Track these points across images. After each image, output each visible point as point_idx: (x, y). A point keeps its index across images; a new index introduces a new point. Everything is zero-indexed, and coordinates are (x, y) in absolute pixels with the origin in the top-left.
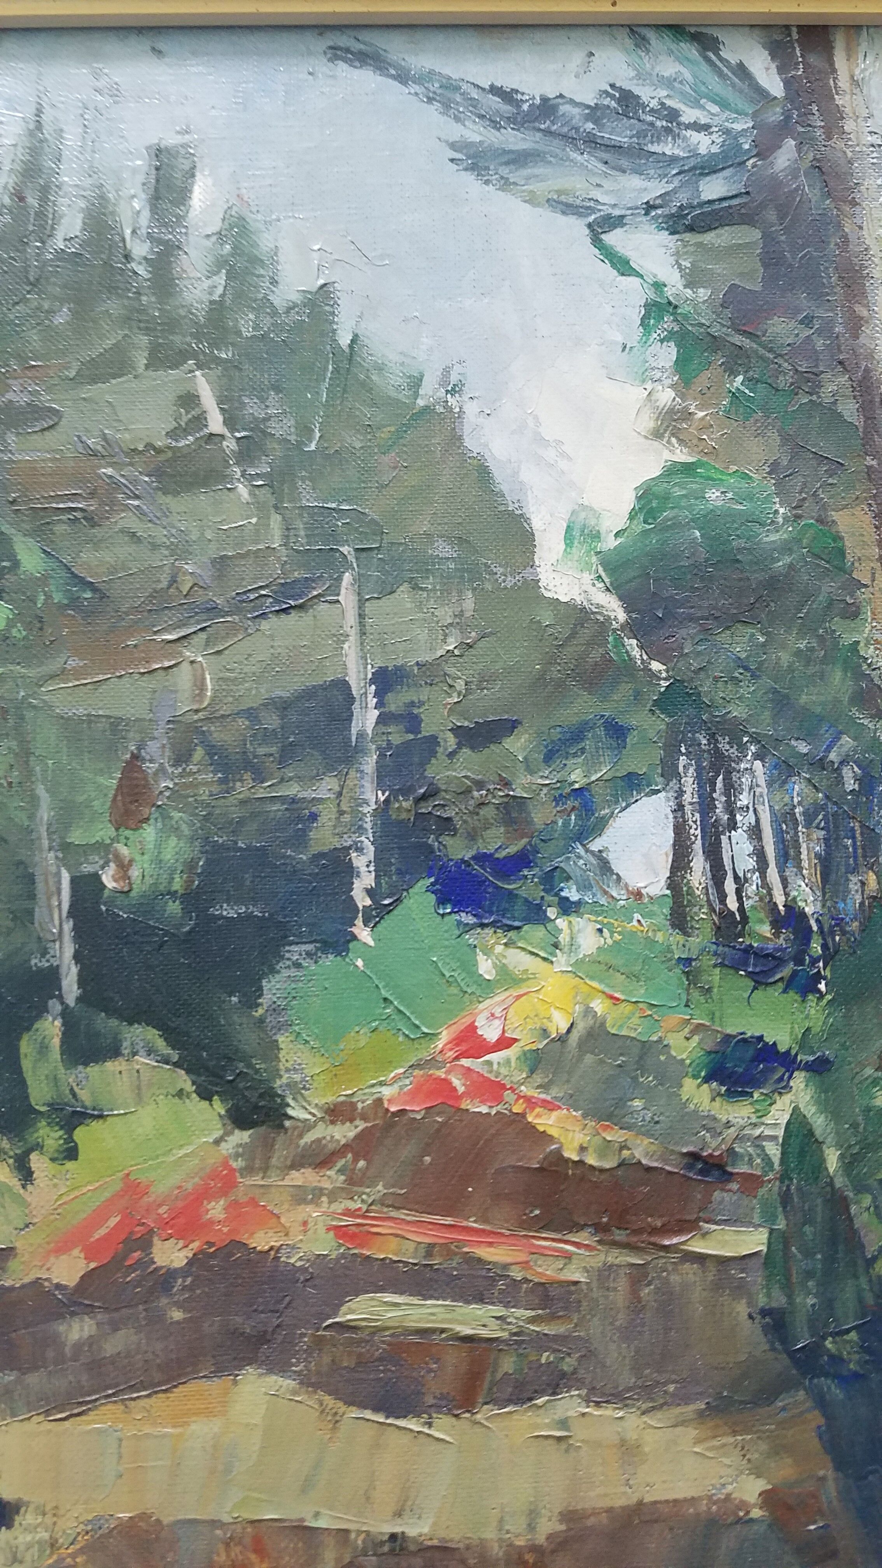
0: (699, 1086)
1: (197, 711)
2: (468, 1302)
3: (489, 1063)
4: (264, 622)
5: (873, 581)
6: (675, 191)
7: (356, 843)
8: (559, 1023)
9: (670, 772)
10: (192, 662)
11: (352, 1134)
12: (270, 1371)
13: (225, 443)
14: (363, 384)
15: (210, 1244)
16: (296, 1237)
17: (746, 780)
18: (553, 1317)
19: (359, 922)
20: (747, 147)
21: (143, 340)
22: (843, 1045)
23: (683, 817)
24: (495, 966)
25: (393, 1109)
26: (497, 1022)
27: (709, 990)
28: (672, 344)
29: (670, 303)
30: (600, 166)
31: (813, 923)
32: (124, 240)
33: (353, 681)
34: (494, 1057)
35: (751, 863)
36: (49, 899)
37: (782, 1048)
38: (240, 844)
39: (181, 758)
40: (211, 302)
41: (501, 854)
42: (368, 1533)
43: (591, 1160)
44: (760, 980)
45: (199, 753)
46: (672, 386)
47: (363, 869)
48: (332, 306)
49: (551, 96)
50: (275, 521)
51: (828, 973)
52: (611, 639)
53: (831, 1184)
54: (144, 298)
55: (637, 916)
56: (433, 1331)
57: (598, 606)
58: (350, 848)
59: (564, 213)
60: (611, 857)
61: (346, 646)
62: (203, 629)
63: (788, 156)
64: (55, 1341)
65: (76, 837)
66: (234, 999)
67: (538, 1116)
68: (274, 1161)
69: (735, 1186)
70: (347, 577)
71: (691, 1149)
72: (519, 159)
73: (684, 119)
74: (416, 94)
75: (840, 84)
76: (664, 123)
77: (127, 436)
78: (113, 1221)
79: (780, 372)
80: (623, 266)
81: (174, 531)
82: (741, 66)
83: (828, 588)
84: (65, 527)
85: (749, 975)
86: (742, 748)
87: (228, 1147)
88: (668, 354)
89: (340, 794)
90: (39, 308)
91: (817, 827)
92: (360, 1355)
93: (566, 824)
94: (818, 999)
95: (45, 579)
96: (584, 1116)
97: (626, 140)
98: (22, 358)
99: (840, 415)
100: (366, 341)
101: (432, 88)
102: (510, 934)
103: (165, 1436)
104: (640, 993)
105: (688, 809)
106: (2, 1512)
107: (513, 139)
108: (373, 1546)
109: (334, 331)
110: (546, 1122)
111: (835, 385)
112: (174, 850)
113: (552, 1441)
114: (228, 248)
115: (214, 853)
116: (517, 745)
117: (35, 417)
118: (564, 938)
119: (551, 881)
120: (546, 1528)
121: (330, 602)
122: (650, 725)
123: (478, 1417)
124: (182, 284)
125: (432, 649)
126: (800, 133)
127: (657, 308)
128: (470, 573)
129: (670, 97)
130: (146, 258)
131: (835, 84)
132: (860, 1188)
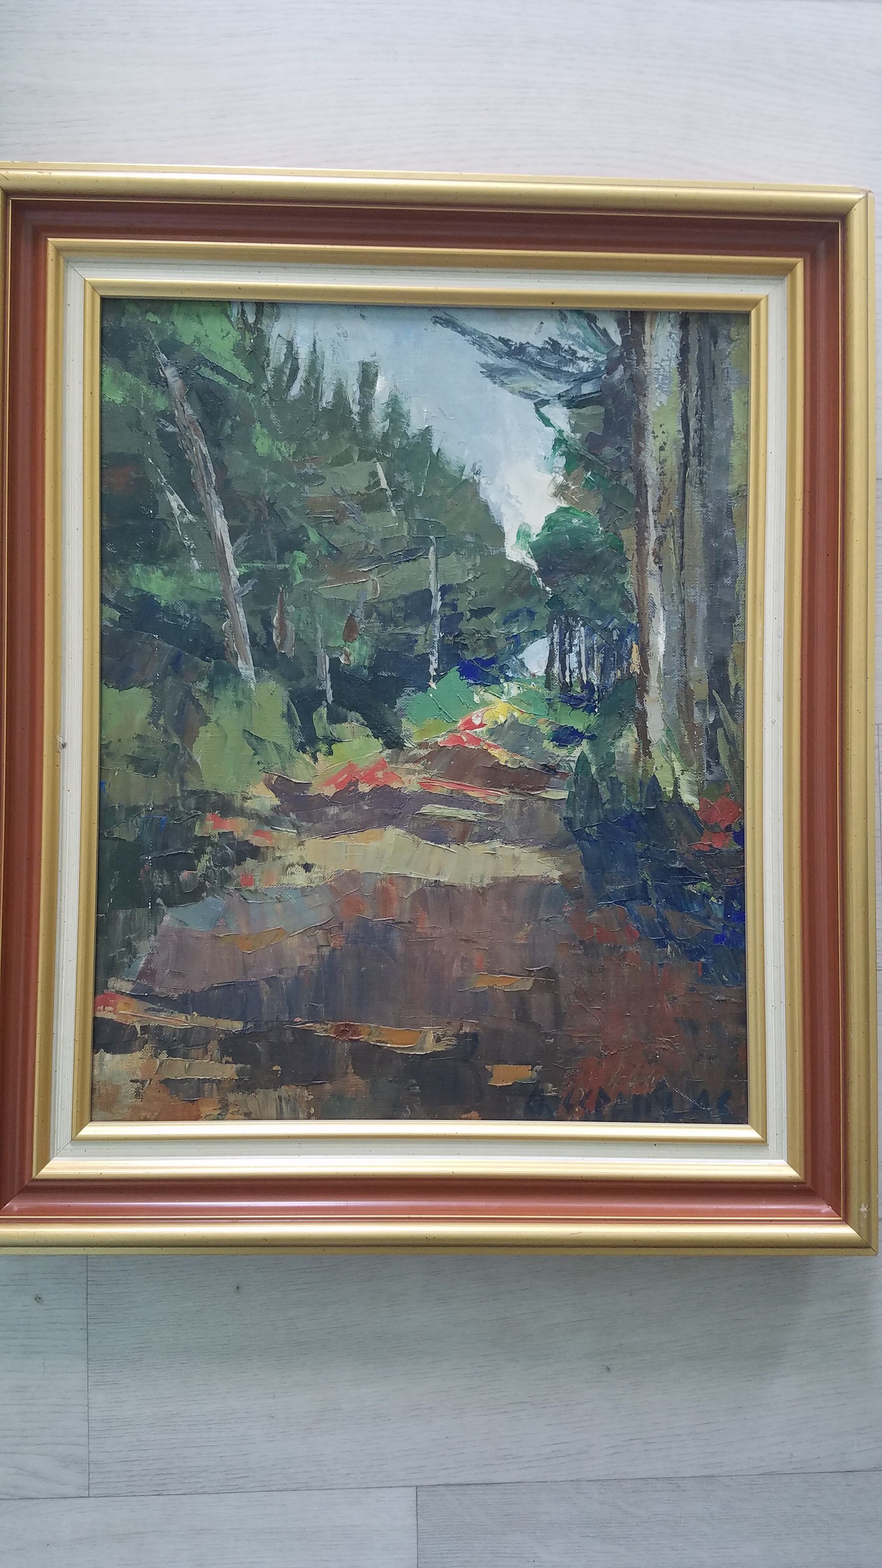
0: (549, 742)
1: (374, 599)
2: (464, 809)
3: (476, 732)
4: (400, 565)
5: (633, 558)
6: (571, 389)
7: (431, 652)
8: (502, 719)
9: (550, 630)
10: (373, 580)
11: (426, 753)
12: (397, 827)
13: (387, 492)
14: (441, 469)
15: (378, 785)
16: (407, 785)
17: (577, 634)
18: (493, 815)
19: (431, 681)
20: (603, 369)
21: (357, 448)
22: (601, 731)
23: (553, 647)
24: (480, 699)
25: (441, 745)
26: (479, 718)
27: (556, 710)
28: (564, 457)
29: (565, 439)
30: (541, 376)
31: (596, 688)
32: (350, 404)
33: (432, 589)
34: (478, 730)
35: (576, 665)
36: (322, 666)
37: (580, 731)
38: (389, 650)
39: (368, 616)
40: (383, 433)
41: (485, 659)
42: (428, 880)
43: (509, 765)
44: (574, 707)
45: (375, 614)
46: (562, 475)
47: (434, 661)
48: (431, 436)
49: (524, 343)
50: (405, 524)
51: (599, 706)
52: (531, 577)
53: (592, 777)
54: (357, 430)
55: (533, 683)
56: (452, 817)
57: (528, 564)
58: (429, 653)
59: (525, 398)
60: (525, 661)
61: (430, 576)
62: (377, 567)
63: (619, 374)
64: (324, 813)
65: (331, 644)
66: (387, 705)
67: (492, 750)
68: (399, 760)
69: (558, 776)
70: (432, 549)
71: (544, 763)
72: (509, 372)
73: (578, 355)
74: (468, 341)
75: (646, 339)
76: (570, 357)
77: (350, 488)
78: (345, 776)
79: (606, 470)
80: (547, 422)
81: (367, 528)
82: (605, 330)
83: (616, 561)
84: (326, 524)
85: (571, 705)
86: (577, 622)
87: (384, 754)
88: (562, 461)
89: (426, 633)
90: (316, 432)
91: (601, 653)
92: (427, 824)
93: (509, 648)
94: (595, 715)
95: (319, 545)
96: (508, 751)
97: (553, 365)
98: (310, 454)
99: (628, 490)
100: (444, 452)
101: (475, 338)
102: (486, 688)
103: (362, 845)
104: (532, 710)
105: (555, 644)
106: (307, 867)
107: (507, 363)
108: (429, 884)
109: (431, 447)
110: (495, 752)
111: (627, 476)
112: (366, 650)
113: (490, 855)
114: (390, 410)
115: (380, 652)
116: (493, 617)
117: (317, 479)
118: (506, 690)
119: (502, 669)
120: (487, 881)
121: (425, 558)
122: (543, 612)
123: (466, 845)
124: (372, 424)
125: (463, 579)
126: (626, 363)
127: (559, 441)
128: (479, 548)
129: (573, 344)
130: (358, 413)
131: (644, 339)
132: (603, 779)
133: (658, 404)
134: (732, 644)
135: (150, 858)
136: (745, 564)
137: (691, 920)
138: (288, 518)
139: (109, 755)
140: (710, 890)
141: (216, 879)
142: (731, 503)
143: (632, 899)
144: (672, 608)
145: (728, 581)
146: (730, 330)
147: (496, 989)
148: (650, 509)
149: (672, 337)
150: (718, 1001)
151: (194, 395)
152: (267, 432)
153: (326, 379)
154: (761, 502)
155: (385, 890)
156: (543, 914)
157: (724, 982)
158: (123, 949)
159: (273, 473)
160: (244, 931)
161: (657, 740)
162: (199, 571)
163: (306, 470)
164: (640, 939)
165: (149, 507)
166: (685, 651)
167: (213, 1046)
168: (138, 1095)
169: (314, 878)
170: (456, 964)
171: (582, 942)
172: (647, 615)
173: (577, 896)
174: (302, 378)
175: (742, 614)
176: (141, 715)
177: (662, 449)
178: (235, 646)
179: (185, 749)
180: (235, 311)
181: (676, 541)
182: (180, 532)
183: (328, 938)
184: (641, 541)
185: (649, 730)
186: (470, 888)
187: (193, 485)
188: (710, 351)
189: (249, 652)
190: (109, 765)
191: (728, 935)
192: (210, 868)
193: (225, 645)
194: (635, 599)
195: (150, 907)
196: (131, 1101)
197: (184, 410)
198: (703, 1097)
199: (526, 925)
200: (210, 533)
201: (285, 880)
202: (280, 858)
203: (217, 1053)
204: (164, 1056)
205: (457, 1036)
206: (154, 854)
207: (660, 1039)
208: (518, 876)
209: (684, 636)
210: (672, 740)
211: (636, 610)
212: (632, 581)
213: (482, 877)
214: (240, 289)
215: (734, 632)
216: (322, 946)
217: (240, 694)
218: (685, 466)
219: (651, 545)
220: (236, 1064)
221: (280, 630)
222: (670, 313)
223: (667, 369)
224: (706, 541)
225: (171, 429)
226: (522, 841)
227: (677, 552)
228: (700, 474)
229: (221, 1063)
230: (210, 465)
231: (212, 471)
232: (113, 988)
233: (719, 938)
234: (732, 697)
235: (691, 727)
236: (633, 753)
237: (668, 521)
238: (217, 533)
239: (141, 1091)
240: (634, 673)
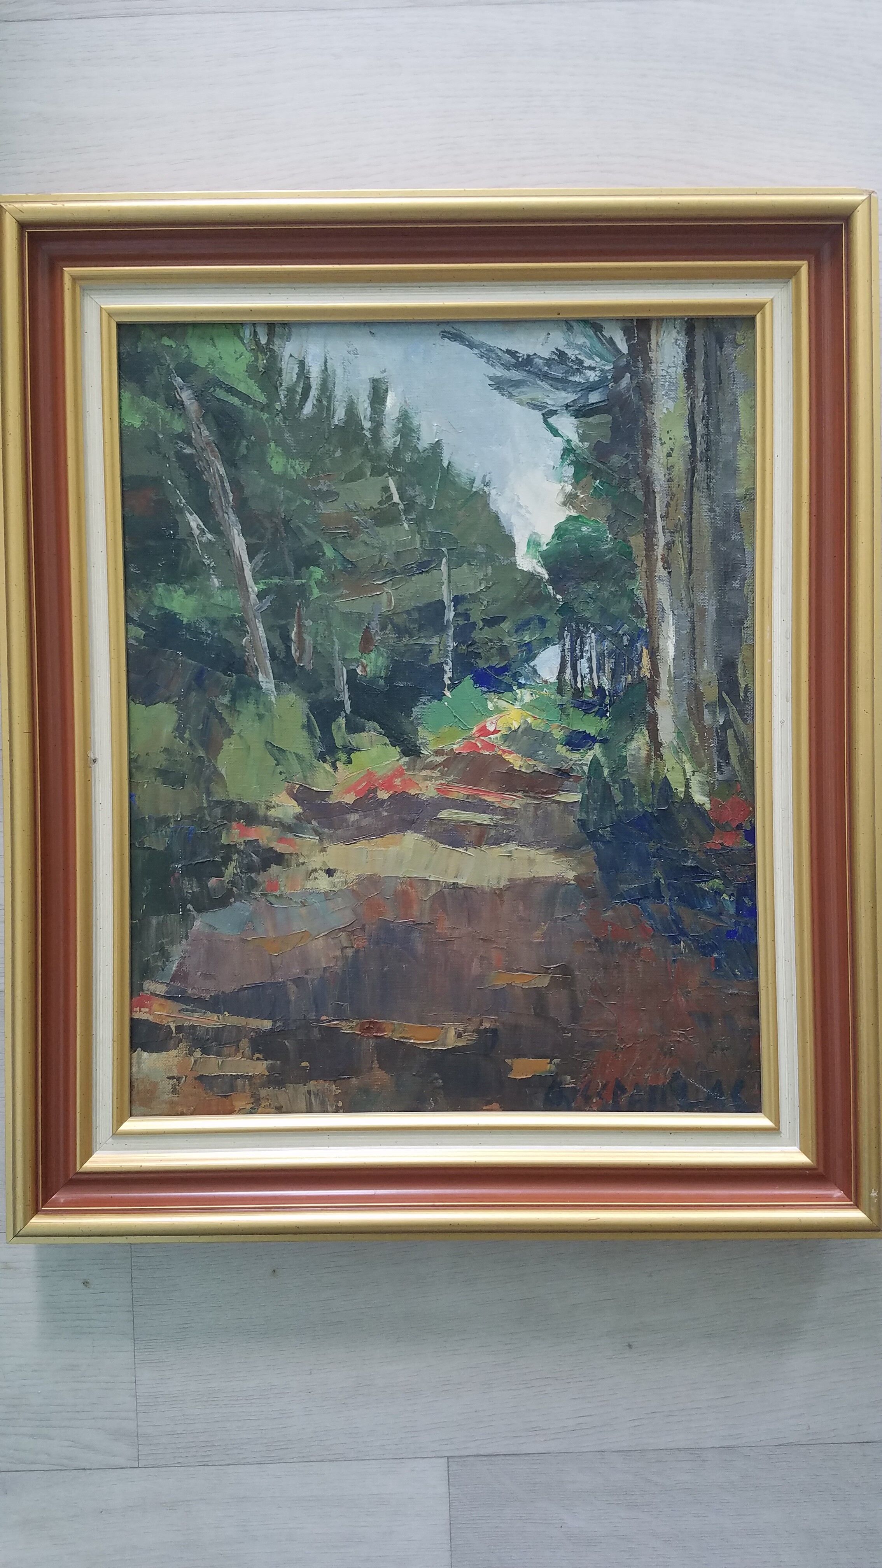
0: (562, 747)
1: (389, 611)
2: (480, 813)
3: (490, 738)
4: (413, 577)
5: (642, 564)
6: (579, 398)
7: (445, 661)
8: (515, 725)
9: (561, 637)
10: (387, 592)
11: (443, 760)
12: (415, 832)
13: (399, 506)
14: (451, 482)
15: (396, 792)
16: (424, 791)
17: (588, 641)
18: (508, 819)
19: (446, 689)
20: (610, 377)
21: (369, 464)
22: (613, 734)
23: (564, 654)
24: (494, 706)
25: (457, 752)
26: (494, 725)
27: (569, 715)
28: (572, 466)
29: (573, 449)
30: (549, 387)
31: (607, 692)
32: (361, 421)
33: (446, 600)
34: (491, 736)
35: (588, 671)
36: (340, 677)
37: (592, 735)
38: (404, 660)
39: (383, 628)
40: (394, 448)
41: (498, 667)
42: (446, 882)
43: (523, 770)
44: (586, 712)
45: (390, 626)
46: (571, 484)
47: (448, 671)
48: (441, 450)
49: (531, 354)
50: (418, 537)
51: (610, 710)
52: (542, 586)
53: (605, 780)
54: (369, 446)
55: (545, 689)
56: (468, 822)
57: (539, 573)
58: (443, 663)
59: (533, 409)
60: (537, 668)
61: (443, 587)
62: (391, 580)
63: (626, 382)
64: (345, 820)
65: (347, 656)
66: (403, 714)
67: (506, 756)
68: (416, 767)
69: (571, 780)
70: (444, 560)
71: (558, 767)
72: (516, 384)
73: (585, 365)
74: (476, 354)
75: (652, 346)
76: (577, 367)
77: (364, 504)
78: (364, 784)
79: (614, 478)
80: (555, 432)
81: (380, 541)
82: (611, 338)
83: (625, 567)
84: (341, 540)
85: (583, 710)
86: (588, 629)
87: (401, 762)
88: (570, 471)
89: (440, 643)
90: (329, 449)
91: (612, 658)
92: (445, 828)
93: (522, 656)
94: (606, 719)
95: (334, 560)
96: (522, 756)
97: (560, 375)
98: (324, 472)
99: (636, 497)
100: (454, 465)
101: (483, 351)
102: (500, 695)
103: (382, 850)
104: (544, 715)
105: (566, 651)
106: (330, 872)
107: (515, 375)
108: (447, 886)
109: (442, 460)
110: (509, 758)
111: (635, 484)
112: (381, 661)
113: (506, 857)
114: (401, 425)
115: (396, 664)
116: (506, 626)
117: (329, 495)
118: (519, 696)
119: (515, 676)
120: (504, 883)
121: (438, 570)
122: (555, 619)
123: (482, 849)
124: (383, 440)
125: (475, 589)
126: (633, 370)
127: (568, 451)
128: (490, 558)
129: (579, 354)
130: (369, 429)
131: (650, 347)
132: (615, 782)
133: (665, 411)
134: (741, 646)
135: (179, 866)
136: (753, 567)
137: (703, 916)
138: (304, 535)
139: (138, 768)
140: (722, 887)
141: (242, 885)
142: (738, 507)
143: (645, 898)
144: (680, 612)
145: (736, 584)
146: (735, 335)
147: (514, 986)
148: (658, 515)
149: (678, 344)
150: (730, 994)
151: (210, 417)
152: (280, 451)
153: (337, 397)
154: (767, 506)
155: (405, 893)
156: (559, 914)
157: (735, 975)
158: (157, 953)
159: (287, 491)
160: (271, 934)
161: (668, 742)
162: (220, 588)
163: (320, 486)
164: (653, 936)
165: (170, 528)
166: (694, 654)
167: (245, 1044)
168: (174, 1090)
169: (336, 883)
170: (475, 964)
171: (597, 940)
172: (657, 620)
173: (592, 895)
174: (314, 396)
175: (750, 617)
176: (168, 729)
177: (669, 455)
178: (255, 660)
179: (209, 761)
180: (247, 333)
181: (684, 546)
182: (200, 551)
183: (351, 940)
184: (650, 547)
185: (660, 733)
186: (487, 889)
187: (211, 505)
188: (717, 356)
189: (269, 666)
190: (138, 777)
191: (740, 930)
192: (237, 874)
193: (246, 659)
194: (644, 605)
195: (181, 913)
196: (168, 1097)
197: (201, 433)
198: (718, 1087)
199: (543, 924)
200: (229, 552)
201: (309, 885)
202: (303, 864)
203: (248, 1051)
204: (198, 1054)
205: (477, 1031)
206: (183, 862)
207: (675, 1032)
208: (534, 877)
209: (693, 640)
210: (683, 743)
211: (646, 615)
212: (642, 587)
213: (499, 879)
214: (251, 311)
215: (743, 635)
216: (347, 947)
217: (261, 706)
218: (693, 471)
219: (660, 551)
220: (266, 1060)
221: (299, 643)
222: (675, 319)
223: (673, 374)
224: (714, 545)
225: (188, 451)
226: (538, 843)
227: (685, 556)
228: (708, 478)
229: (252, 1059)
230: (227, 485)
231: (229, 491)
232: (148, 990)
233: (730, 934)
234: (741, 699)
235: (701, 728)
236: (644, 755)
237: (676, 526)
238: (235, 550)
239: (177, 1087)
240: (644, 677)
